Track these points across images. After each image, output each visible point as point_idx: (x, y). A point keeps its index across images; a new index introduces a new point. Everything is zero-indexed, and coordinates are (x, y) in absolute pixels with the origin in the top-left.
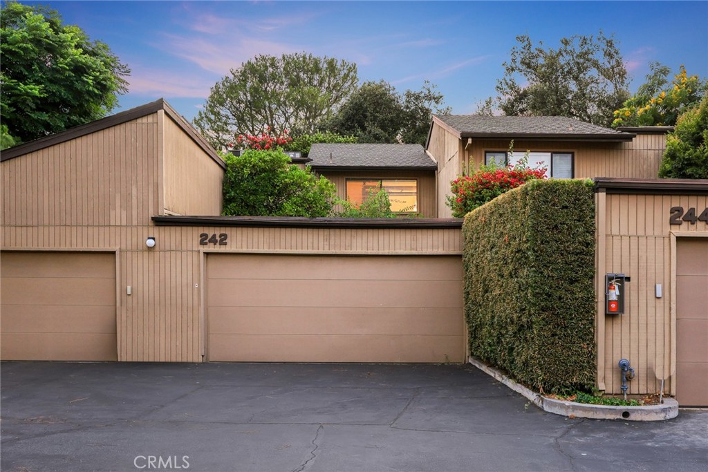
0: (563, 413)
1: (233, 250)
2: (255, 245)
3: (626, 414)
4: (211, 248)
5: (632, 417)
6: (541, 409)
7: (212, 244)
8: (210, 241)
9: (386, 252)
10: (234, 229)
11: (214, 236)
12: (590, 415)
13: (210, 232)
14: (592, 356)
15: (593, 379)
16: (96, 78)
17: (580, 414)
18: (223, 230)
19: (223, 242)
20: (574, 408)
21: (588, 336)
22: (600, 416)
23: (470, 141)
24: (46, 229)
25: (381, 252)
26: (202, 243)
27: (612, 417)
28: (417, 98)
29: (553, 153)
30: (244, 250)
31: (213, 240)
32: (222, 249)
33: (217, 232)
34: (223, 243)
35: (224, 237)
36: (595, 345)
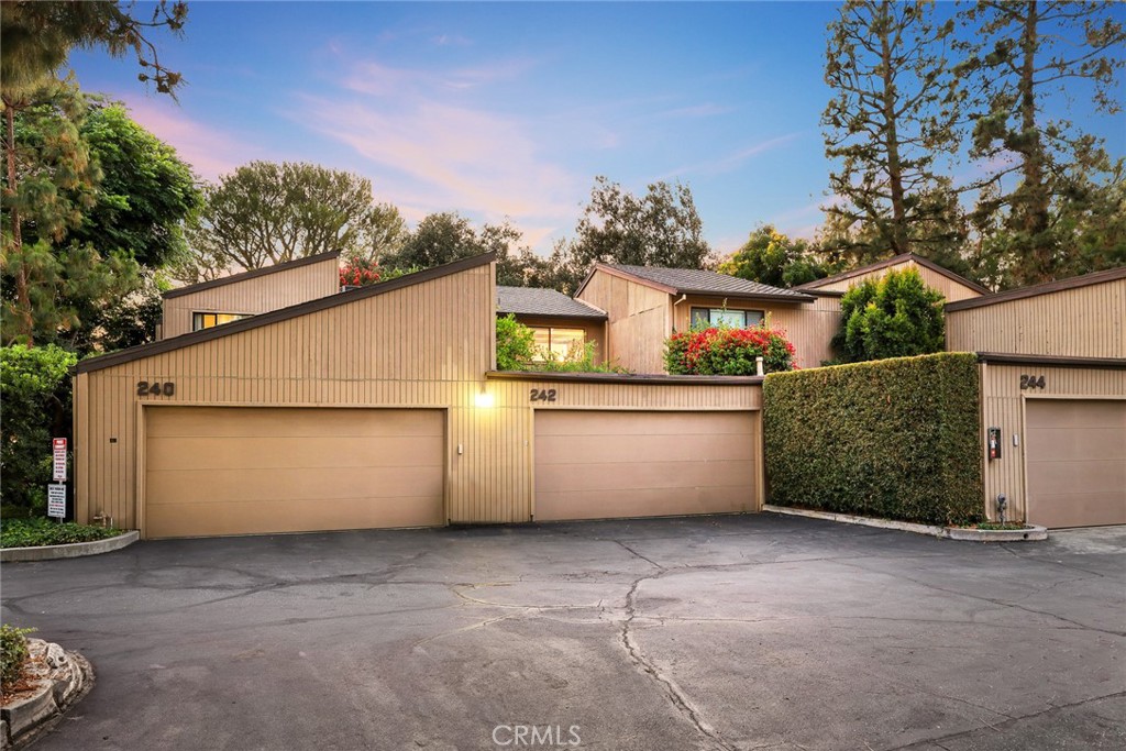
0: (977, 538)
1: (562, 406)
2: (582, 401)
3: (1026, 536)
4: (541, 404)
5: (1030, 538)
6: (950, 539)
7: (541, 401)
8: (540, 397)
9: (696, 408)
10: (561, 385)
11: (544, 392)
12: (1001, 539)
13: (540, 387)
14: (981, 493)
15: (982, 511)
16: (184, 190)
17: (992, 538)
18: (551, 386)
19: (552, 396)
20: (988, 534)
21: (977, 477)
22: (1009, 538)
23: (684, 297)
24: (362, 384)
25: (691, 408)
26: (533, 399)
27: (1017, 539)
28: (495, 233)
29: (746, 311)
30: (571, 406)
31: (543, 397)
32: (551, 405)
33: (547, 387)
34: (551, 399)
35: (553, 392)
36: (983, 484)
